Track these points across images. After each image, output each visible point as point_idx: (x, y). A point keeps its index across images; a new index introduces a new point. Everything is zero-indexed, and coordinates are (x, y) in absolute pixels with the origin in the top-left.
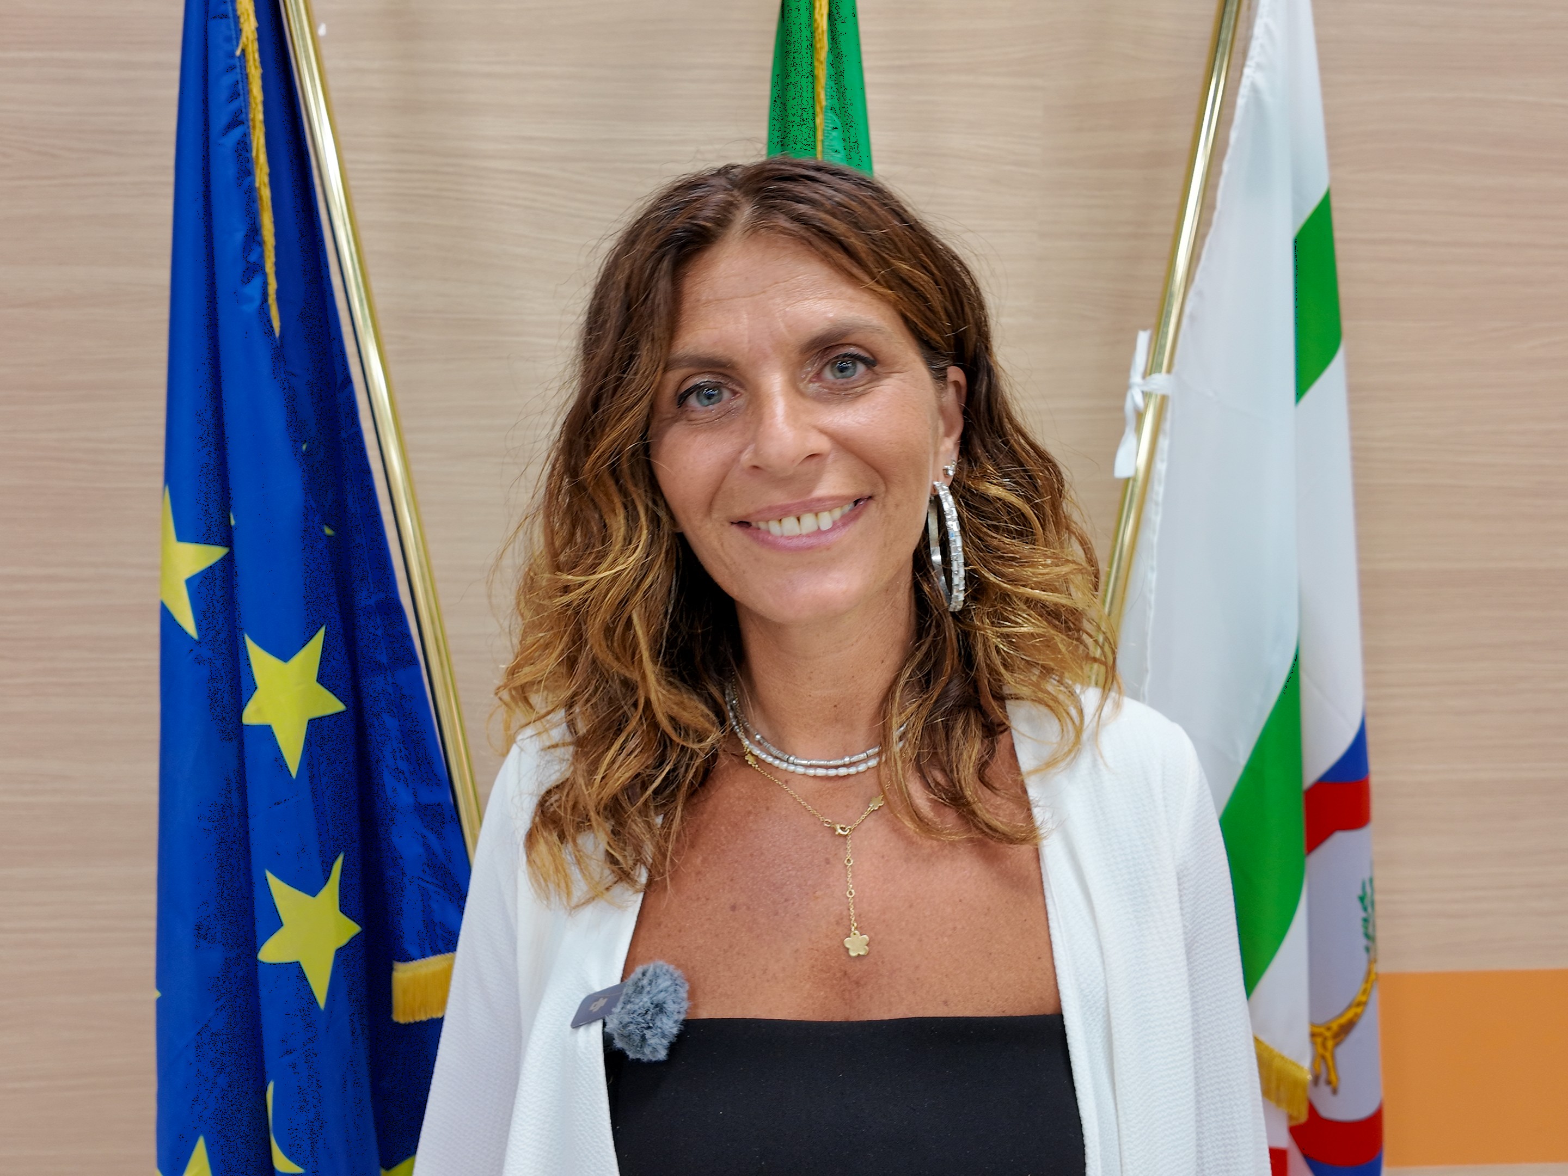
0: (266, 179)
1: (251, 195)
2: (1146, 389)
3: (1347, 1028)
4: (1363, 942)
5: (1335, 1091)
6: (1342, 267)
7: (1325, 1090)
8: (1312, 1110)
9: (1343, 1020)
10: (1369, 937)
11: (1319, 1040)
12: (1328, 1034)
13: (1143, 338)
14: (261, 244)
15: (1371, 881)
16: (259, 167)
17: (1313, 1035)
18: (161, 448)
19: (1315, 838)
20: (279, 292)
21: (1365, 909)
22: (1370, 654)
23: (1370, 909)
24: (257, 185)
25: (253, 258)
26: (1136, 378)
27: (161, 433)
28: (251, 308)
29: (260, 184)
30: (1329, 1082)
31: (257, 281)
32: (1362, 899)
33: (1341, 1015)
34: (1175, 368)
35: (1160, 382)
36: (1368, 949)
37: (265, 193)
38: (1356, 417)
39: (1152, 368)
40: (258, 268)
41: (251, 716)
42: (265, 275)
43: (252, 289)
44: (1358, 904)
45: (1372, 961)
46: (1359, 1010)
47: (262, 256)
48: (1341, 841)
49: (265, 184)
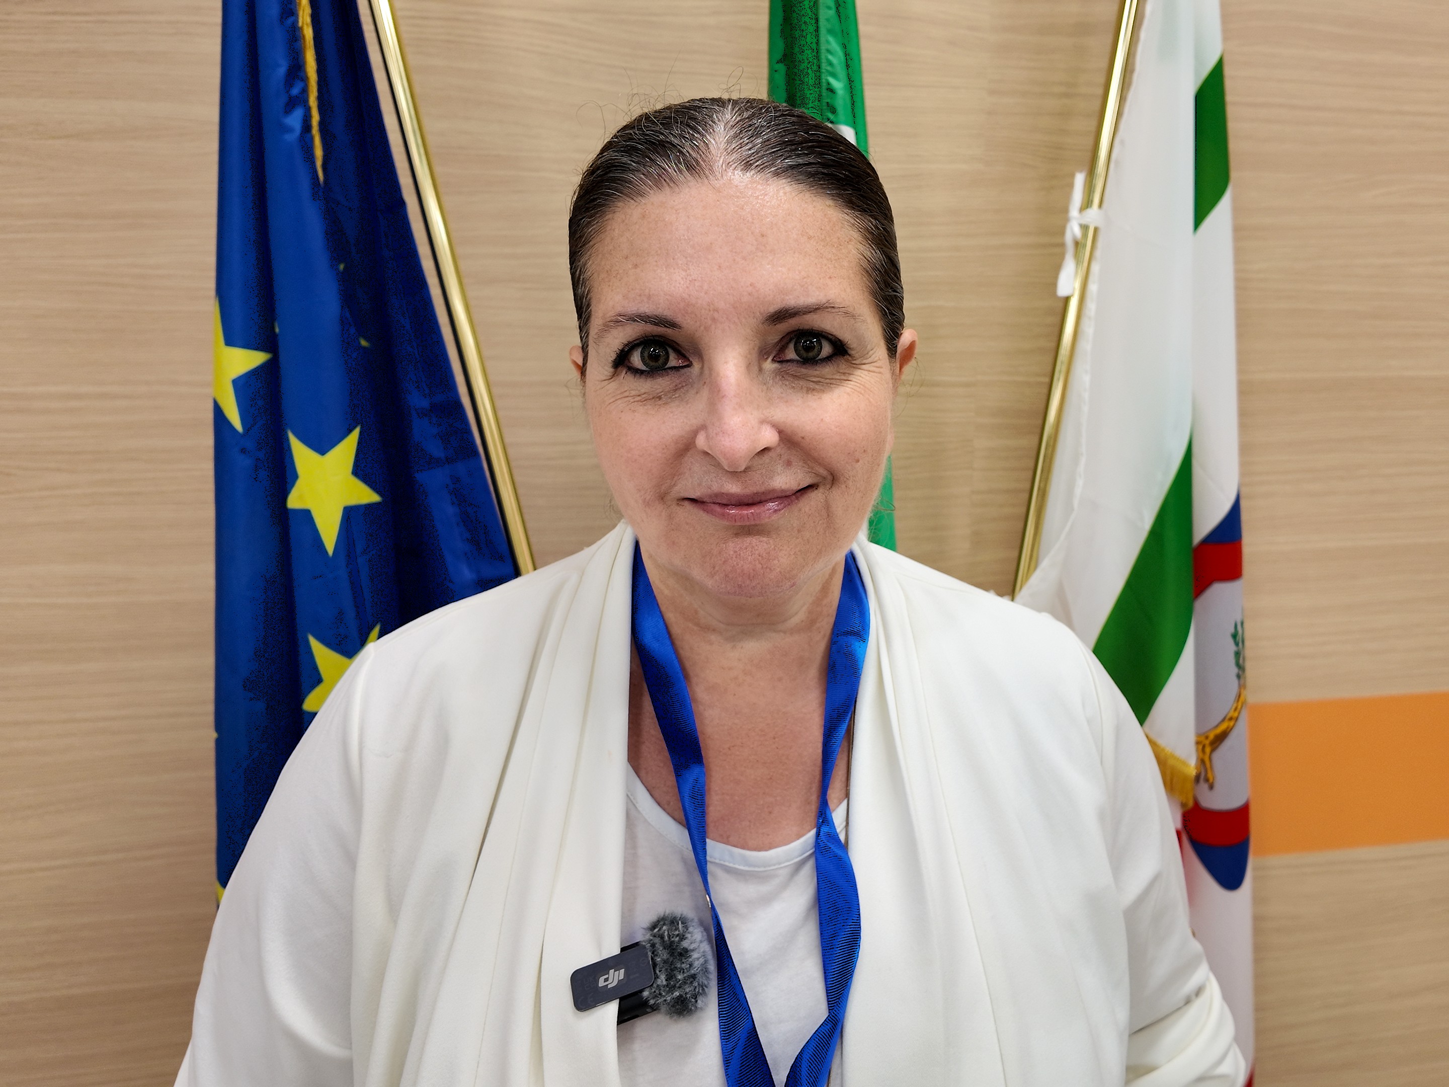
0: (308, 20)
1: (294, 34)
2: (1084, 222)
3: (1221, 738)
4: (1235, 670)
5: (1211, 787)
6: (1233, 126)
7: (1204, 786)
8: (1196, 804)
9: (1219, 731)
10: (1240, 667)
11: (1201, 747)
12: (1207, 742)
13: (1080, 179)
14: (305, 79)
15: (1242, 623)
16: (302, 8)
17: (1198, 743)
18: (212, 274)
19: (1200, 586)
20: (321, 124)
21: (1237, 644)
22: (1245, 449)
23: (1240, 644)
24: (300, 24)
25: (295, 91)
26: (1074, 212)
27: (211, 260)
28: (292, 137)
29: (303, 23)
30: (1207, 780)
31: (298, 113)
32: (1234, 636)
33: (1217, 726)
34: (1105, 205)
35: (1093, 216)
36: (1239, 676)
37: (308, 33)
38: (1239, 252)
39: (1087, 204)
40: (302, 100)
41: (294, 501)
42: (308, 109)
43: (294, 120)
44: (1231, 641)
45: (1242, 686)
46: (1232, 723)
47: (305, 91)
48: (1220, 591)
49: (307, 25)
